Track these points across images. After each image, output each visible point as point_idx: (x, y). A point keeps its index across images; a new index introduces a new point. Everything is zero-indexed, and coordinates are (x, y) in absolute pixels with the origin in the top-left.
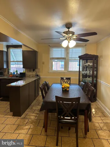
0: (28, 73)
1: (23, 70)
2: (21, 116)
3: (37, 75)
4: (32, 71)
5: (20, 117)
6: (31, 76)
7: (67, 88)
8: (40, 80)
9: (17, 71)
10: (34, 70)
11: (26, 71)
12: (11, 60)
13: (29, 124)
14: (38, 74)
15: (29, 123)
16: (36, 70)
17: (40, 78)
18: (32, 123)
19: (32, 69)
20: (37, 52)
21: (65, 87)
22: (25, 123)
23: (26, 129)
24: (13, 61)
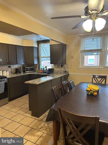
0: (56, 69)
1: (52, 65)
2: (39, 117)
3: (66, 72)
4: (60, 67)
5: (37, 118)
6: (59, 72)
7: (94, 92)
8: (68, 77)
9: (46, 67)
10: (62, 66)
11: (55, 67)
12: (42, 56)
13: (43, 130)
14: (66, 70)
15: (44, 128)
16: (65, 66)
17: (68, 75)
18: (46, 129)
19: (60, 65)
20: (65, 45)
21: (91, 90)
22: (40, 127)
23: (38, 136)
24: (44, 57)
